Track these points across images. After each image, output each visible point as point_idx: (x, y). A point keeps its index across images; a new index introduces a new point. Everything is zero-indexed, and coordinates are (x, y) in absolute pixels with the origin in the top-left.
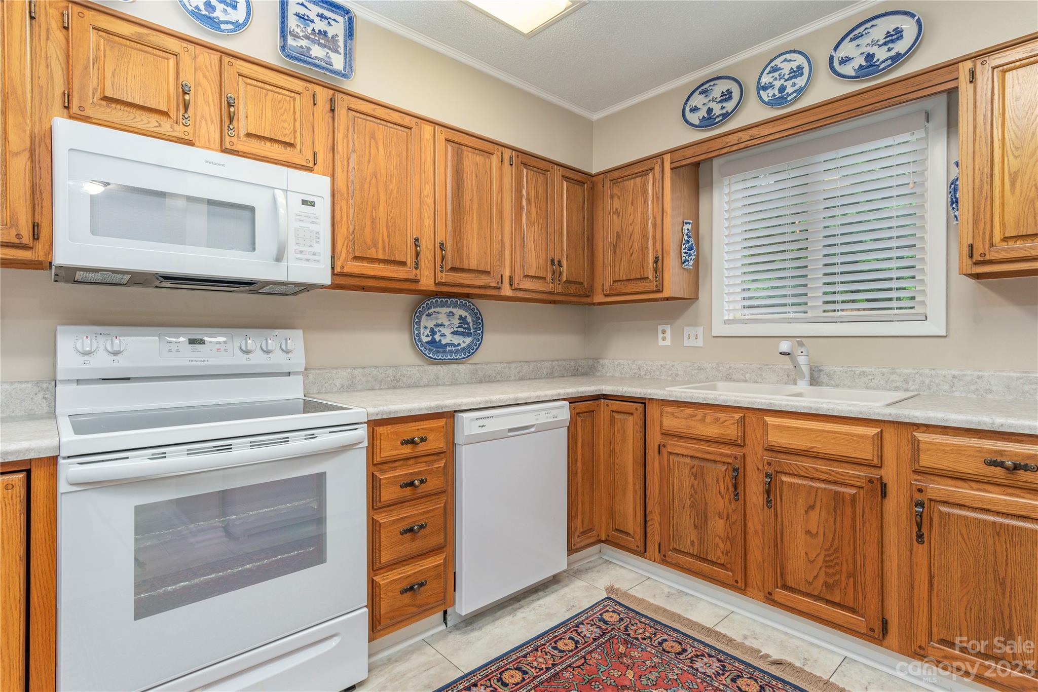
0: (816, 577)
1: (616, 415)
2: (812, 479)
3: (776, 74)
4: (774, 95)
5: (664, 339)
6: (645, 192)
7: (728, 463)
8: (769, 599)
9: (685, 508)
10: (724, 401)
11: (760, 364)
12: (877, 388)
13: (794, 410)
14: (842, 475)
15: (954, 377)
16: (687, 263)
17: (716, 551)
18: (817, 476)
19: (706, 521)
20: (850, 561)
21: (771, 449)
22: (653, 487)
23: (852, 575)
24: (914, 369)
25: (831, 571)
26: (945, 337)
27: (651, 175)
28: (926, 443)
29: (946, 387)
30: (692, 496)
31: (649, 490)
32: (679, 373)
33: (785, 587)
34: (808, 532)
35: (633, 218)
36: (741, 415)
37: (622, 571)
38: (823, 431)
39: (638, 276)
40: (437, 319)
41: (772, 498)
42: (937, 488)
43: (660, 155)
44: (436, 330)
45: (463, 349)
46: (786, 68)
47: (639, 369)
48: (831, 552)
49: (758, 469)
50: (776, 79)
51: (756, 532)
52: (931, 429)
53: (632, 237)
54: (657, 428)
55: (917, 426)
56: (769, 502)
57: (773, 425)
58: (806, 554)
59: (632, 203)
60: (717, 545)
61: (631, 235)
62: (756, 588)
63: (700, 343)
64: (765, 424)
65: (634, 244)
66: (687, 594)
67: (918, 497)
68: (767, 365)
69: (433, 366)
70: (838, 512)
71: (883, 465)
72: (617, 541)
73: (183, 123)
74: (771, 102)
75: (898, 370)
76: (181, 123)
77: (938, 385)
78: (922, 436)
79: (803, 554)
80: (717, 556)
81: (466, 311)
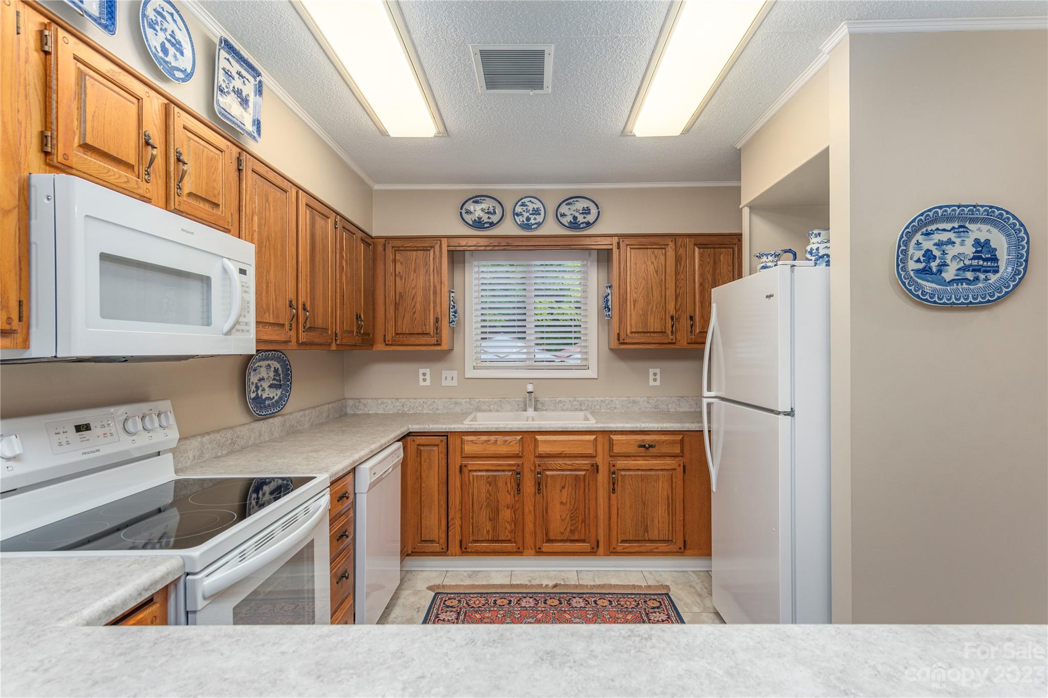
0: (565, 529)
1: (422, 448)
2: (563, 470)
3: (525, 208)
4: (523, 221)
5: (424, 380)
6: (426, 264)
7: (513, 470)
8: (539, 552)
9: (483, 508)
10: (511, 428)
11: (500, 398)
12: (567, 410)
13: (554, 430)
14: (579, 465)
15: (602, 401)
16: (453, 323)
17: (505, 532)
18: (566, 468)
19: (498, 514)
20: (583, 513)
21: (541, 456)
22: (455, 499)
23: (584, 521)
24: (584, 397)
25: (574, 522)
26: (597, 379)
27: (432, 252)
28: (616, 440)
29: (598, 407)
30: (488, 498)
31: (451, 503)
32: (439, 407)
33: (549, 541)
34: (562, 503)
35: (415, 283)
36: (521, 436)
37: (425, 574)
38: (569, 441)
39: (420, 331)
40: (260, 373)
41: (541, 487)
42: (621, 463)
43: (439, 238)
44: (259, 385)
45: (277, 402)
46: (531, 207)
47: (403, 406)
48: (573, 511)
49: (531, 470)
50: (524, 211)
51: (530, 512)
52: (617, 433)
53: (415, 299)
54: (458, 453)
55: (611, 432)
56: (539, 490)
57: (542, 441)
58: (561, 516)
59: (415, 271)
60: (506, 528)
61: (414, 297)
62: (530, 548)
63: (455, 383)
64: (535, 440)
65: (417, 304)
66: (479, 571)
67: (612, 469)
68: (504, 398)
69: (256, 422)
70: (577, 487)
71: (598, 454)
72: (424, 550)
73: (145, 179)
74: (523, 225)
75: (577, 399)
76: (144, 180)
77: (595, 406)
78: (614, 437)
79: (559, 517)
80: (506, 535)
81: (279, 362)
